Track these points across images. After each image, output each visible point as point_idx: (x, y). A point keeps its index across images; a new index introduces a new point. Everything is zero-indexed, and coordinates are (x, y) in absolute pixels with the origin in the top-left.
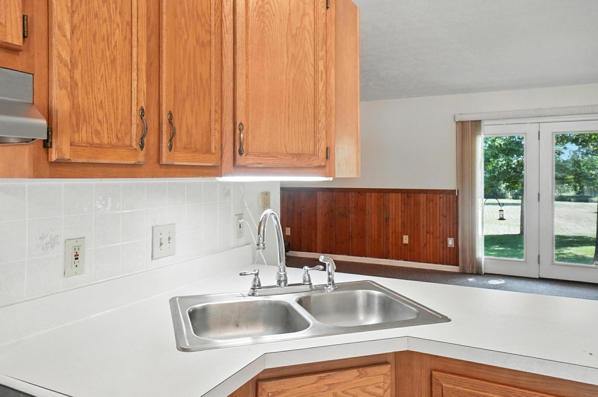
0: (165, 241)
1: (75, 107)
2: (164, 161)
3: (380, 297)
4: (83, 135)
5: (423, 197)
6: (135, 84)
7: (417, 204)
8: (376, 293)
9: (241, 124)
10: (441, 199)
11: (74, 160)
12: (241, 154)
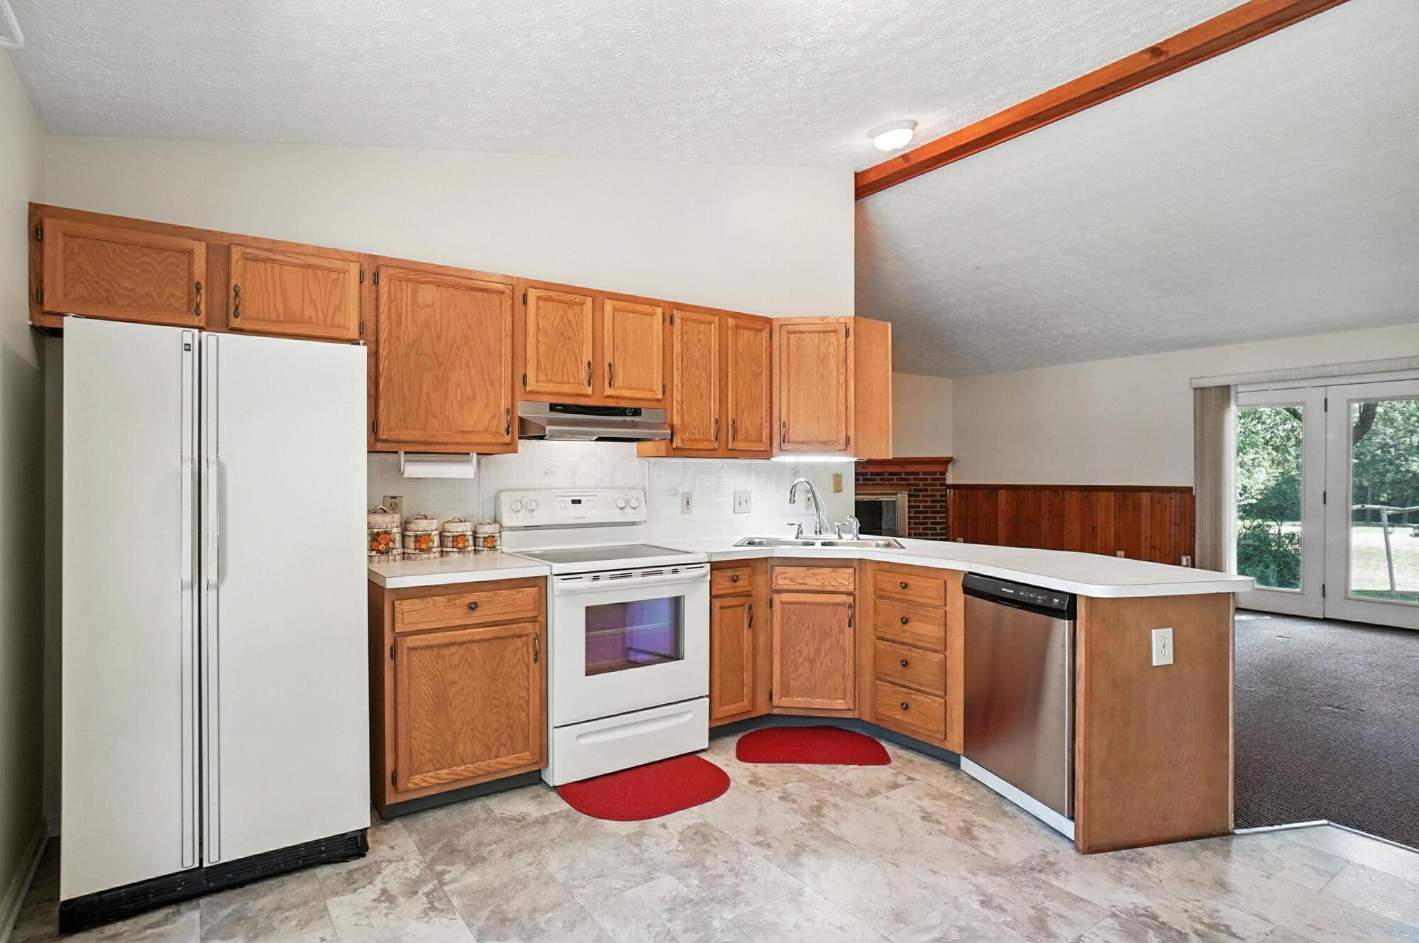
0: (743, 502)
1: (683, 422)
2: (730, 447)
4: (687, 436)
5: (1145, 498)
6: (712, 406)
7: (1137, 507)
9: (784, 422)
10: (1173, 501)
11: (683, 447)
12: (784, 442)
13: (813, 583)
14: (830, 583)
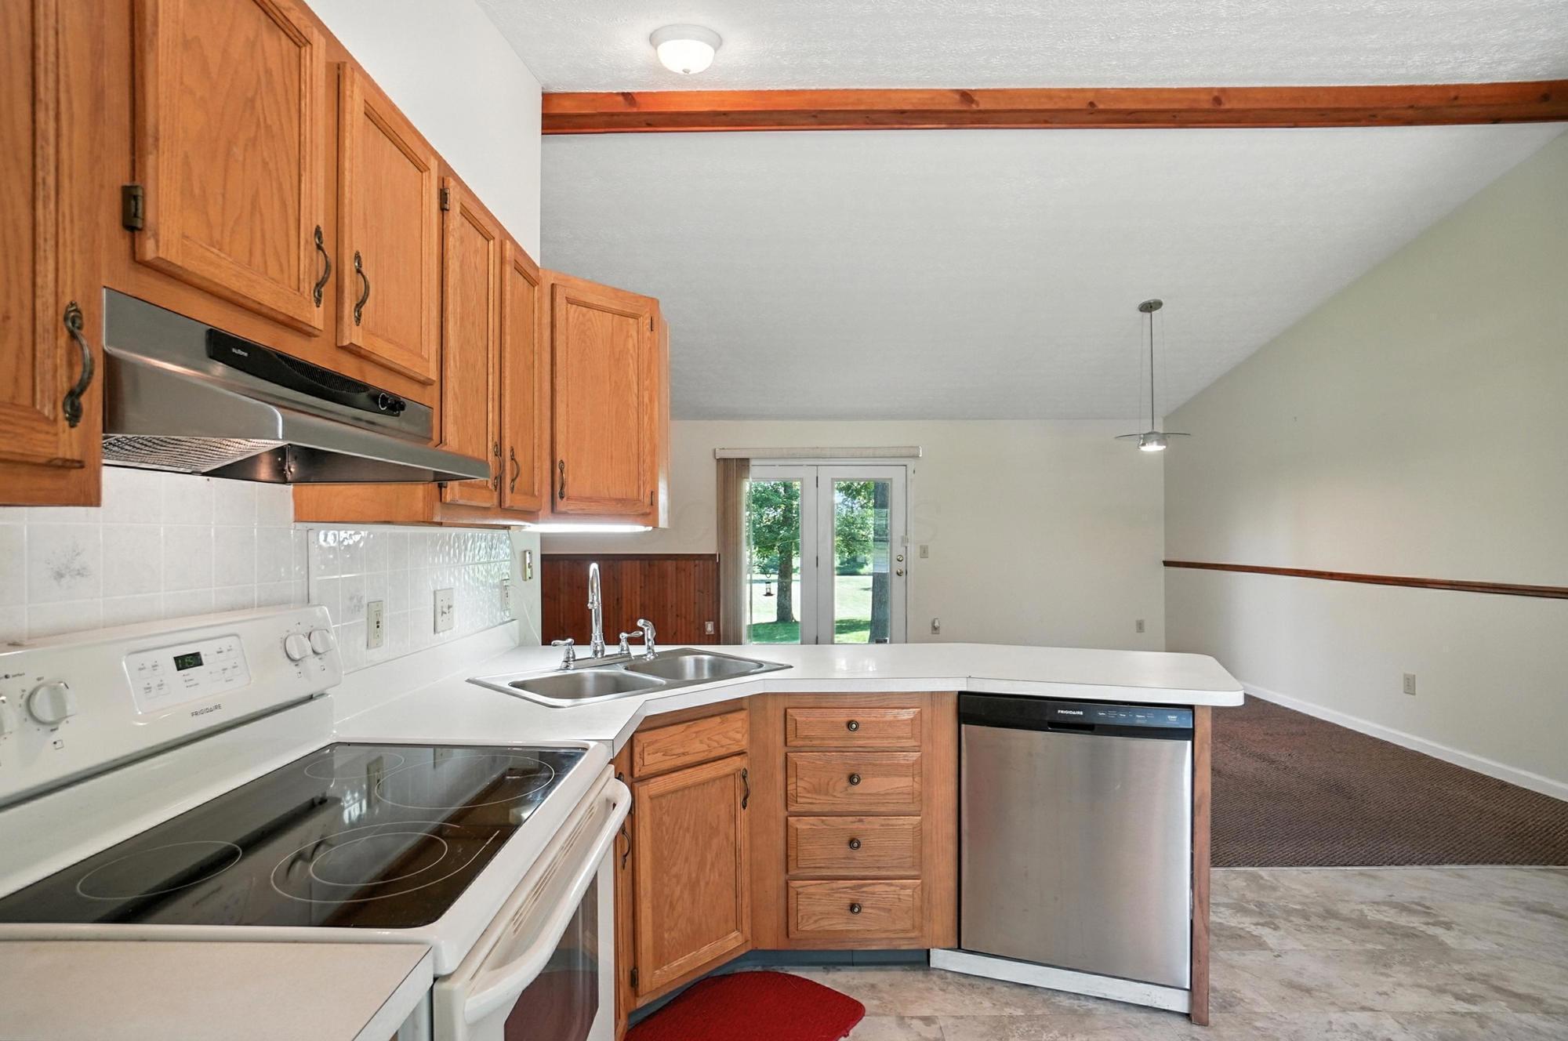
0: (445, 610)
2: (507, 503)
3: (710, 661)
7: (663, 576)
8: (706, 657)
9: (562, 462)
10: (697, 568)
12: (562, 497)
13: (698, 748)
14: (718, 743)
